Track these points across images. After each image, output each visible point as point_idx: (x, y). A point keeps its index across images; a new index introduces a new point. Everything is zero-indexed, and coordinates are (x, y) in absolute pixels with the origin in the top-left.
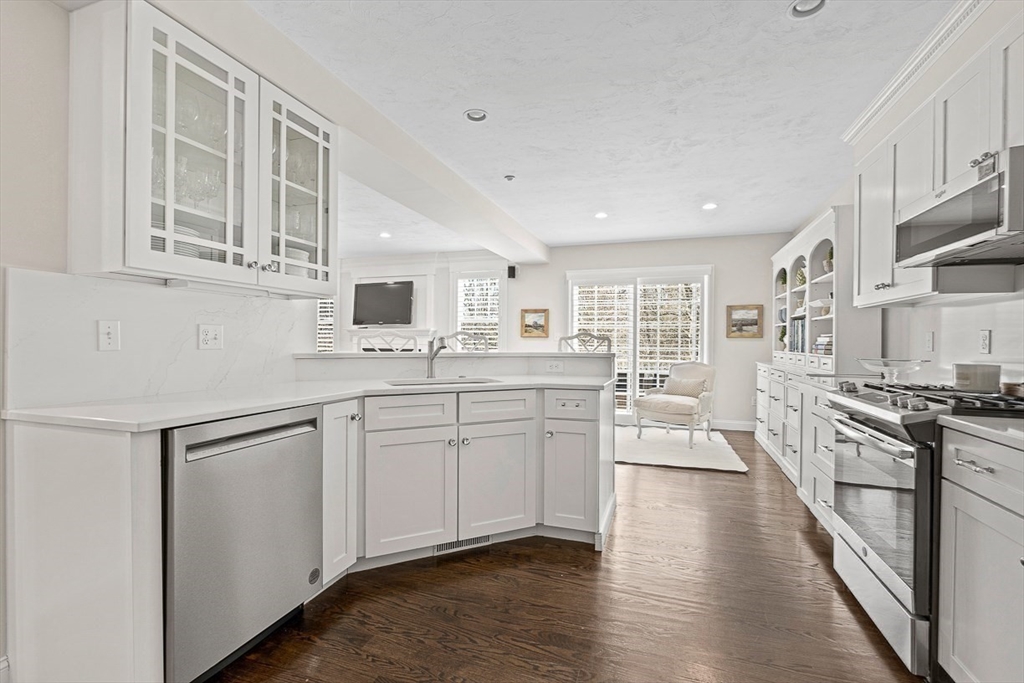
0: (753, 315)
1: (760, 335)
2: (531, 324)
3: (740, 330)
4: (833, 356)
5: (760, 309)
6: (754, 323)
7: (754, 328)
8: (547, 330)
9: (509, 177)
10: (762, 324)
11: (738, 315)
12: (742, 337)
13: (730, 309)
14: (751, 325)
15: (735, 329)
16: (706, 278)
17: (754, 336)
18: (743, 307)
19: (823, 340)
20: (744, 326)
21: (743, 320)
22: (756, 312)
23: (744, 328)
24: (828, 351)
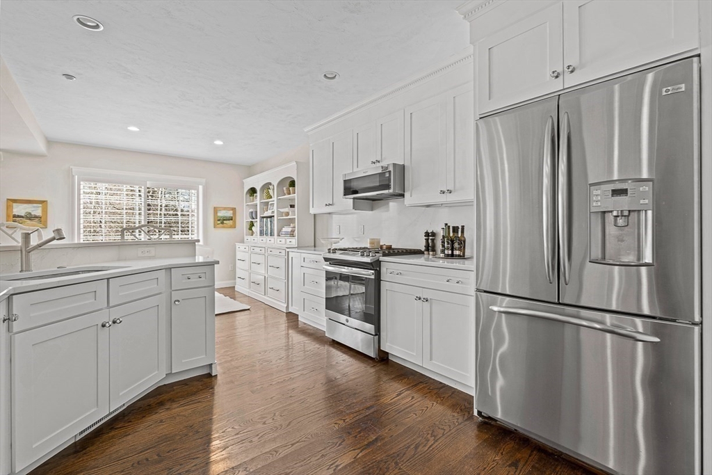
0: (230, 214)
1: (234, 226)
2: (23, 215)
3: (222, 223)
4: (296, 237)
5: (234, 210)
6: (231, 219)
7: (230, 222)
8: (46, 222)
9: (69, 77)
10: (235, 219)
11: (221, 214)
12: (224, 227)
13: (216, 210)
14: (229, 220)
15: (219, 222)
16: (201, 188)
17: (231, 227)
18: (225, 209)
19: (287, 229)
20: (225, 220)
21: (225, 217)
22: (231, 212)
23: (225, 222)
24: (292, 234)
